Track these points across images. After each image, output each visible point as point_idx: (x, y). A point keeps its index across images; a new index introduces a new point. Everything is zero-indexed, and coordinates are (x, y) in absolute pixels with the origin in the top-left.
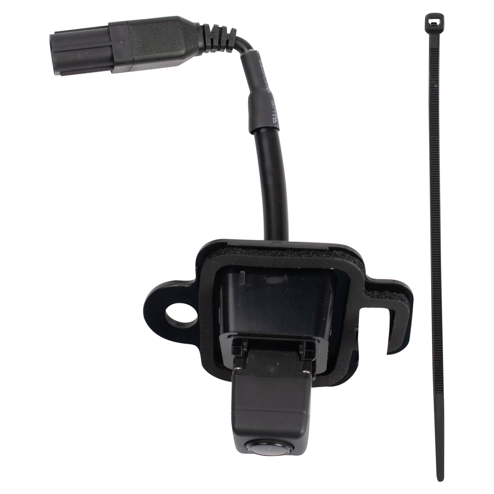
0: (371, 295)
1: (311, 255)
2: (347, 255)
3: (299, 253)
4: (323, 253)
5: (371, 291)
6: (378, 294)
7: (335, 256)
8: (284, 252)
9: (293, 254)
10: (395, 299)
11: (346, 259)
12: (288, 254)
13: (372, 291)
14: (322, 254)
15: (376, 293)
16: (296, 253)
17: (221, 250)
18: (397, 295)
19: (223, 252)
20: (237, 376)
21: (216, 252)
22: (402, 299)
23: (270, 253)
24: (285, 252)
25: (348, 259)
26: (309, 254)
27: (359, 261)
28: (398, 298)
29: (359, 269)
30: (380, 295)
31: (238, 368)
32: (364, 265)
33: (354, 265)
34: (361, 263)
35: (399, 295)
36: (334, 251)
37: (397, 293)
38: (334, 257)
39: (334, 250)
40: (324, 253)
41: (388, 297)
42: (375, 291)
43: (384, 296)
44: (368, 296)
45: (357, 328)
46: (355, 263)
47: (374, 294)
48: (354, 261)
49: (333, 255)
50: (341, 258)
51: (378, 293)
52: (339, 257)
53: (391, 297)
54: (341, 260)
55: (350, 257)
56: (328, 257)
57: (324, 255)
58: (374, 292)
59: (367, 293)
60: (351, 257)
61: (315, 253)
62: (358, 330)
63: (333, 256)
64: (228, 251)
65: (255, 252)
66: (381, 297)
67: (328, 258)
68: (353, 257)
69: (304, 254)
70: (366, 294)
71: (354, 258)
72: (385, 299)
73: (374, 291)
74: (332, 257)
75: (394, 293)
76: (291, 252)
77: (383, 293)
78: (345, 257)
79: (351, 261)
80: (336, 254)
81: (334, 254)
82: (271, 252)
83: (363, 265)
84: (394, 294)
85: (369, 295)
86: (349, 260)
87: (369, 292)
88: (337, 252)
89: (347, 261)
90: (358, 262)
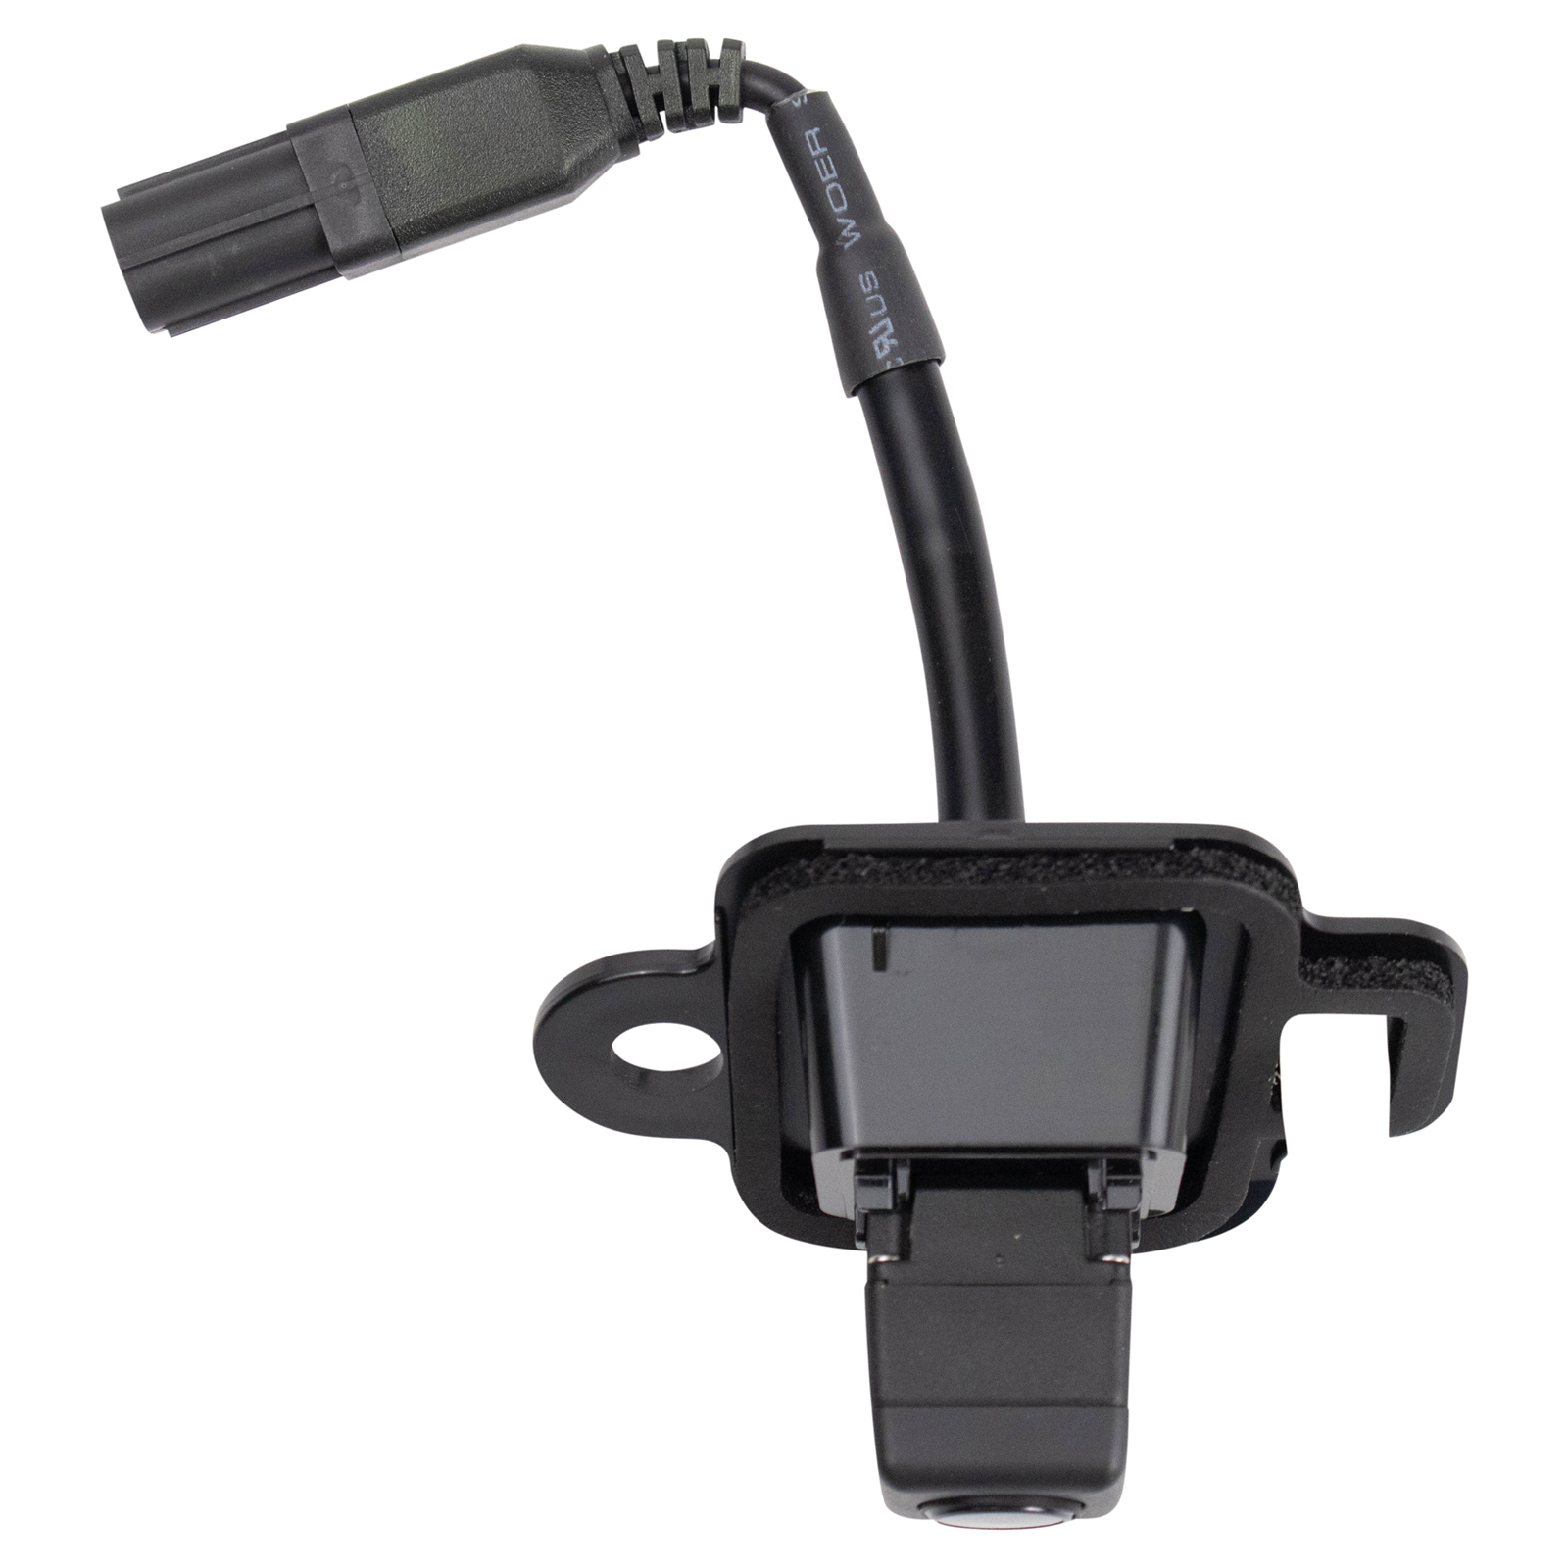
0: (1324, 975)
1: (1115, 868)
2: (1238, 861)
3: (1072, 864)
4: (1153, 860)
5: (1320, 960)
6: (1347, 969)
7: (1197, 870)
8: (1020, 862)
9: (1053, 868)
10: (1406, 987)
11: (1236, 879)
12: (1035, 871)
13: (1324, 959)
14: (1153, 865)
15: (1338, 965)
16: (1060, 863)
17: (803, 863)
18: (1411, 970)
19: (811, 872)
20: (883, 1286)
21: (785, 873)
22: (1430, 979)
23: (974, 870)
24: (1023, 863)
25: (1242, 878)
26: (1108, 866)
27: (1280, 876)
28: (1415, 982)
29: (1282, 907)
30: (1353, 971)
31: (883, 1259)
32: (1296, 886)
33: (1263, 894)
34: (1286, 881)
35: (1418, 966)
36: (1194, 852)
37: (1410, 960)
38: (1192, 875)
39: (1191, 848)
40: (1159, 859)
41: (1379, 979)
42: (1336, 957)
43: (1367, 976)
44: (1312, 982)
45: (1276, 1073)
46: (1265, 886)
47: (1332, 970)
48: (1261, 880)
49: (1189, 866)
50: (1218, 875)
51: (1348, 964)
52: (1212, 871)
53: (1391, 978)
54: (1220, 881)
55: (1247, 868)
56: (1176, 874)
57: (1161, 867)
58: (1332, 964)
59: (1309, 967)
60: (1252, 867)
61: (1126, 861)
62: (1278, 1080)
63: (1190, 870)
64: (828, 868)
65: (921, 868)
66: (1356, 982)
67: (1172, 881)
68: (1257, 866)
69: (1088, 867)
70: (1305, 975)
71: (1263, 868)
72: (1370, 986)
73: (1330, 959)
74: (1187, 876)
75: (1399, 960)
76: (1044, 861)
77: (1361, 965)
78: (1232, 869)
79: (1251, 883)
80: (1201, 862)
81: (1195, 859)
82: (975, 864)
83: (1291, 885)
84: (1399, 965)
85: (1313, 977)
86: (1247, 879)
87: (1314, 962)
88: (1203, 852)
89: (1239, 885)
90: (1275, 884)
